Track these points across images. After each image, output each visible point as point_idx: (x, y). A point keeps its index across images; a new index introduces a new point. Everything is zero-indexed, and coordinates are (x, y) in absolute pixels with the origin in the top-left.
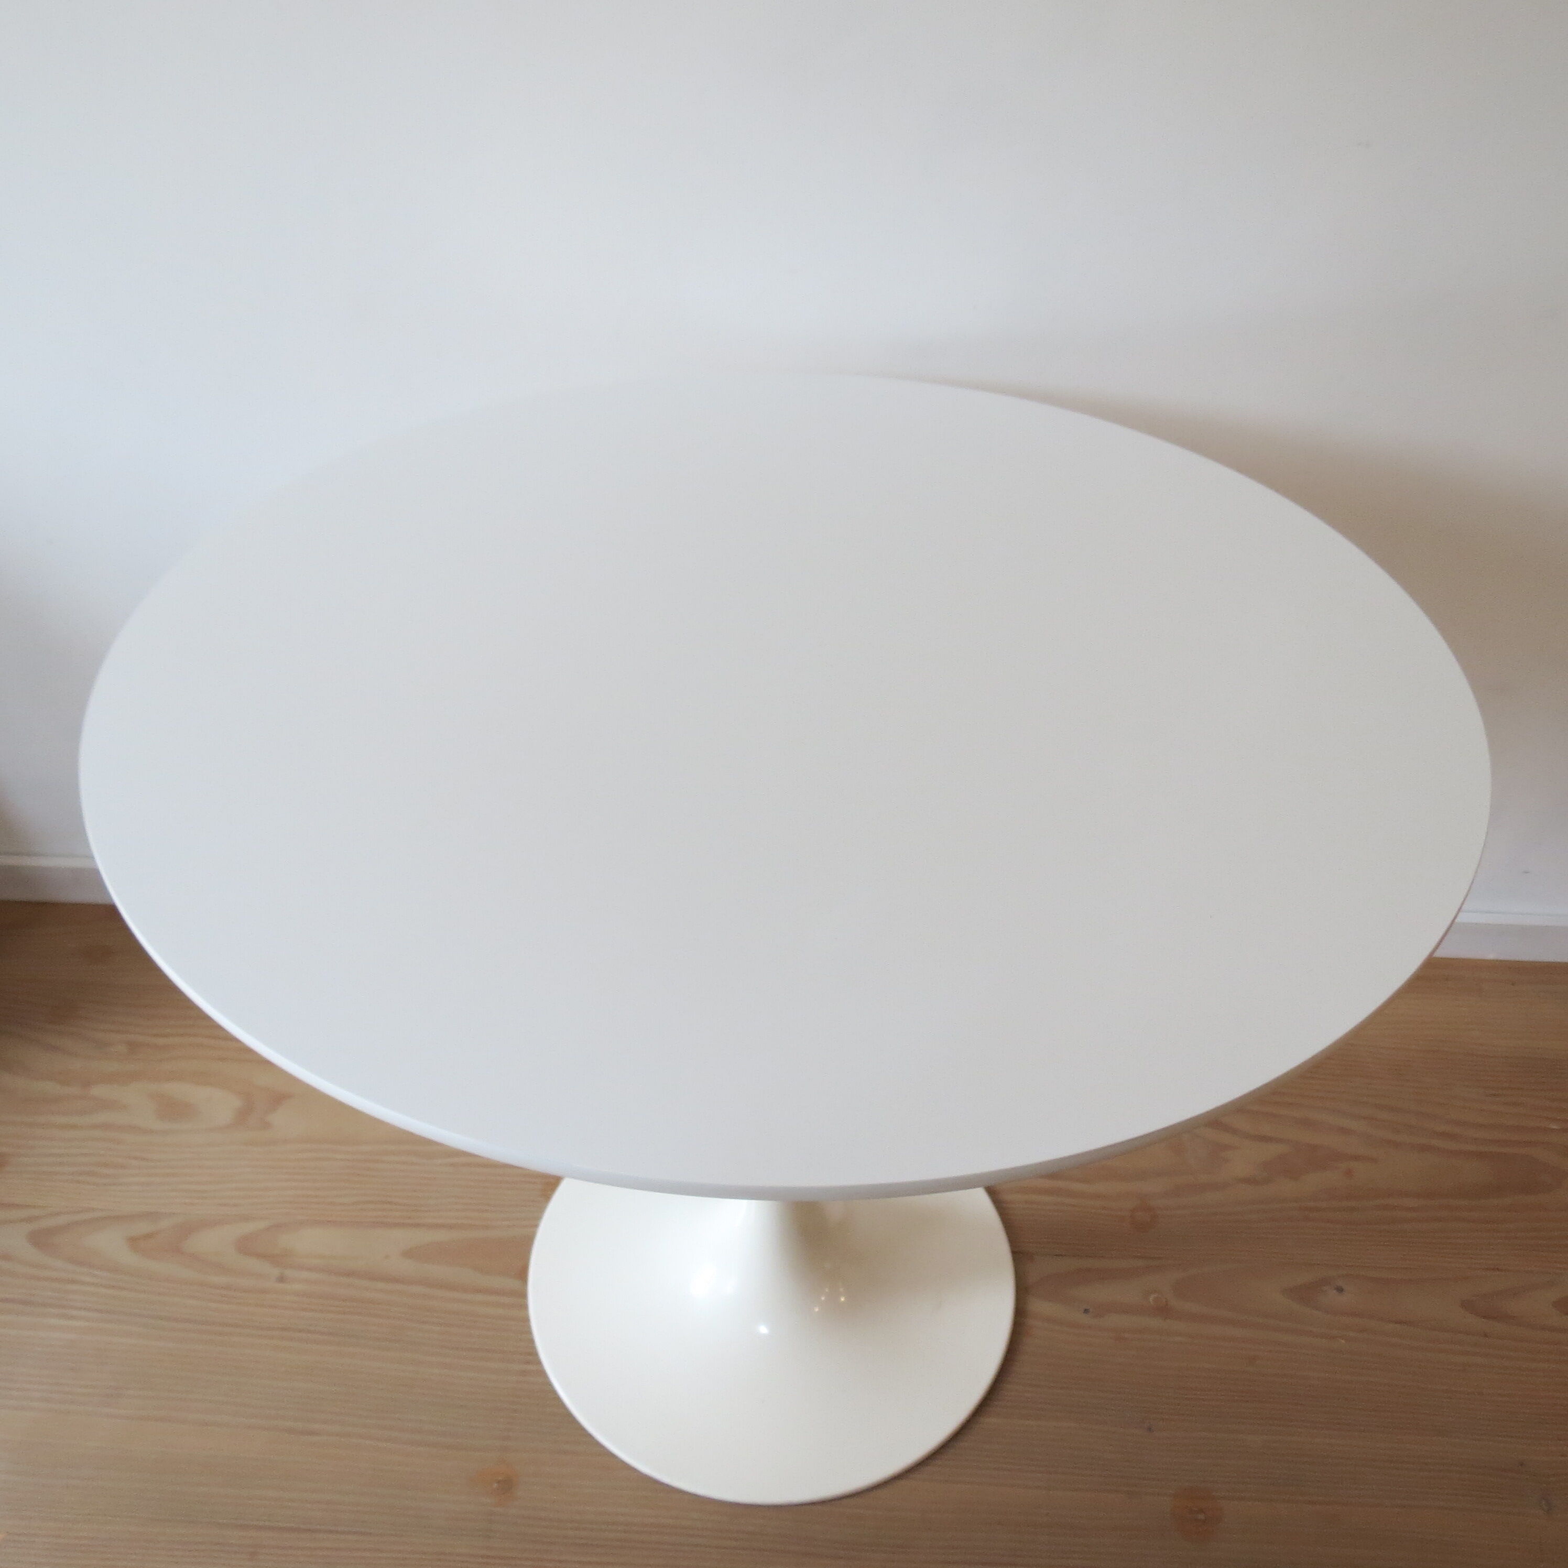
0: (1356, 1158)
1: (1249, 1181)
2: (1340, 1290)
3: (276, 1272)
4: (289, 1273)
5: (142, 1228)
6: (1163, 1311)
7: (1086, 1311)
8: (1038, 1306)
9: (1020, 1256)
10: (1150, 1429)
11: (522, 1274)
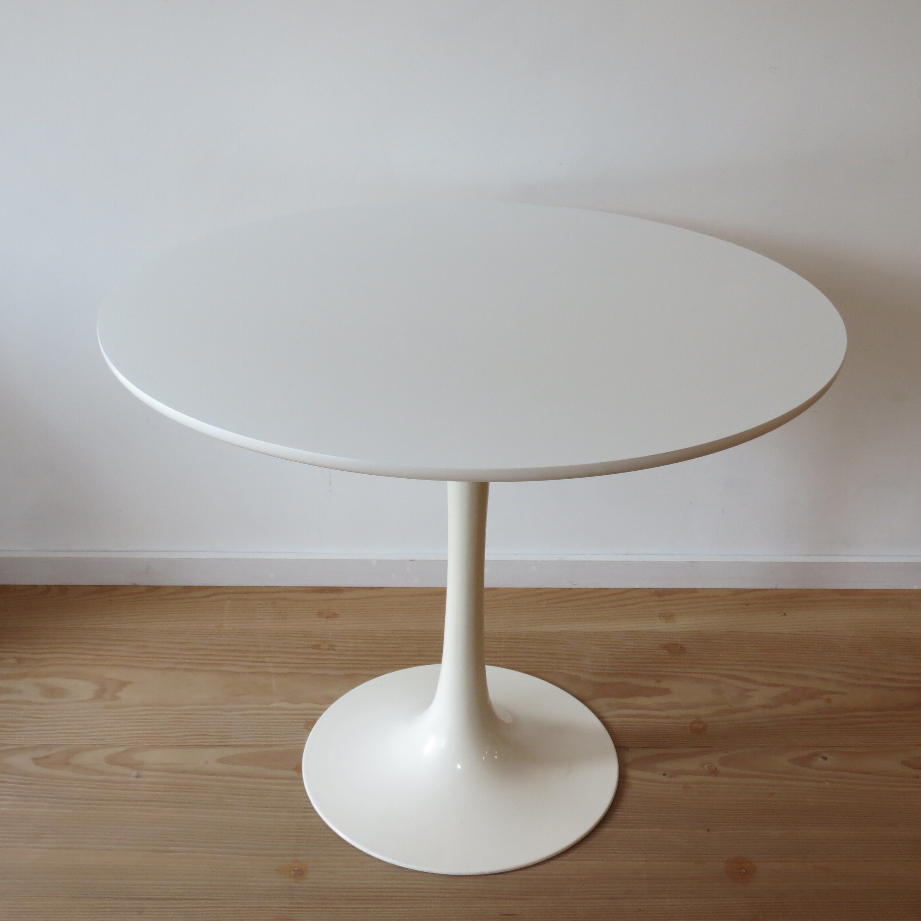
0: (833, 693)
1: (764, 706)
2: (825, 758)
3: (134, 773)
4: (142, 773)
5: (42, 753)
6: (714, 772)
7: (664, 775)
8: (633, 773)
9: (620, 749)
10: (708, 830)
11: (298, 768)
